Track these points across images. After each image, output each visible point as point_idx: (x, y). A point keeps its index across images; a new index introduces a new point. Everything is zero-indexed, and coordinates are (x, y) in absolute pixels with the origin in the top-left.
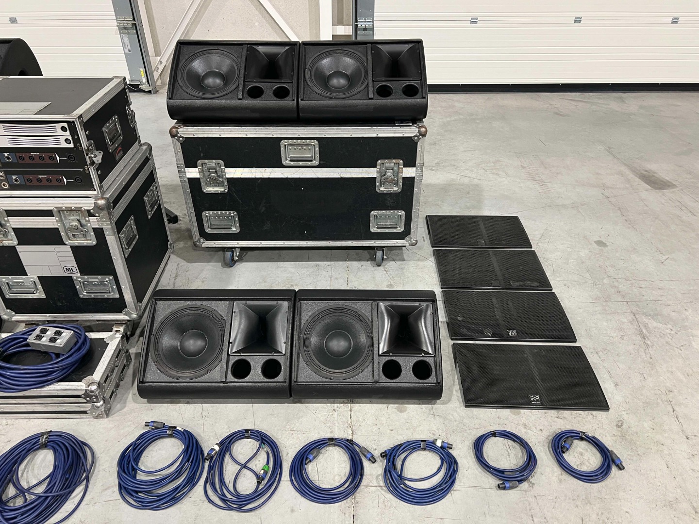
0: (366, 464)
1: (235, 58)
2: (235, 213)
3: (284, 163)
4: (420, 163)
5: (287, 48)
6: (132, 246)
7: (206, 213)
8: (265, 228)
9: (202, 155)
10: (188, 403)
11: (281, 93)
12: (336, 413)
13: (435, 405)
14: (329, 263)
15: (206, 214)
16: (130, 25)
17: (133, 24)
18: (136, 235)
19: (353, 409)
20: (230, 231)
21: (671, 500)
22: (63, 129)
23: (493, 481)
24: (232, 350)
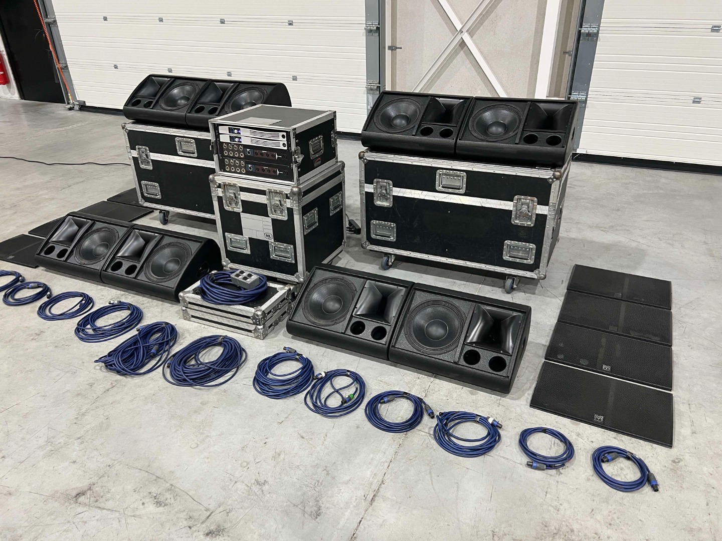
0: (426, 417)
1: (420, 106)
2: (395, 225)
3: (437, 188)
4: (552, 203)
5: (461, 101)
6: (311, 229)
8: (415, 241)
9: (378, 175)
10: (317, 345)
11: (446, 134)
12: (419, 380)
13: (504, 398)
15: (374, 222)
16: (376, 87)
17: (378, 86)
18: (316, 223)
20: (389, 239)
21: (694, 527)
22: (283, 136)
23: (525, 459)
24: (355, 313)
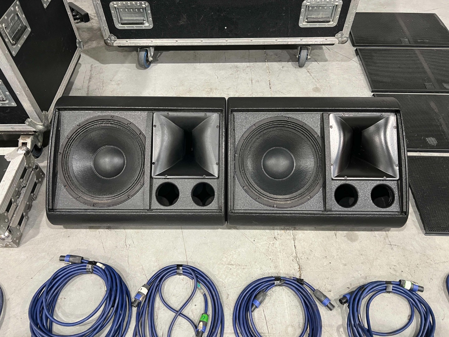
0: (322, 310)
2: (147, 4)
7: (114, 4)
8: (181, 22)
12: (277, 242)
14: (248, 64)
19: (296, 237)
20: (143, 27)
24: (154, 173)
